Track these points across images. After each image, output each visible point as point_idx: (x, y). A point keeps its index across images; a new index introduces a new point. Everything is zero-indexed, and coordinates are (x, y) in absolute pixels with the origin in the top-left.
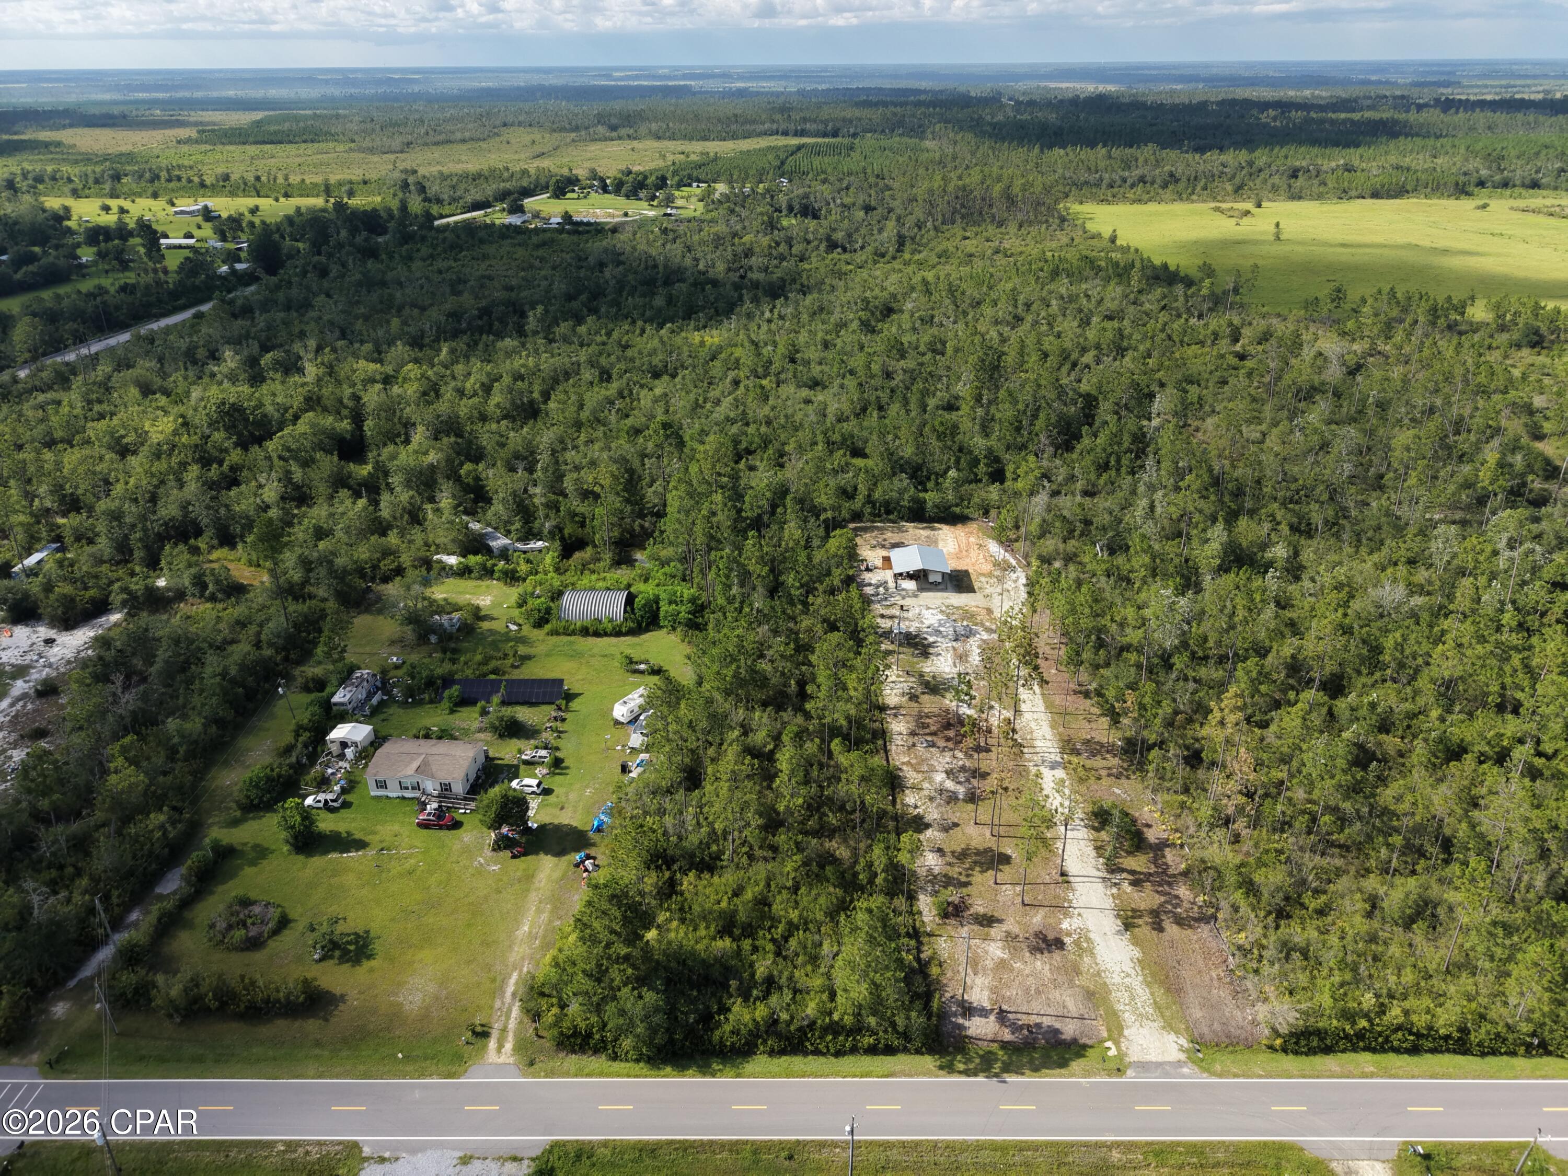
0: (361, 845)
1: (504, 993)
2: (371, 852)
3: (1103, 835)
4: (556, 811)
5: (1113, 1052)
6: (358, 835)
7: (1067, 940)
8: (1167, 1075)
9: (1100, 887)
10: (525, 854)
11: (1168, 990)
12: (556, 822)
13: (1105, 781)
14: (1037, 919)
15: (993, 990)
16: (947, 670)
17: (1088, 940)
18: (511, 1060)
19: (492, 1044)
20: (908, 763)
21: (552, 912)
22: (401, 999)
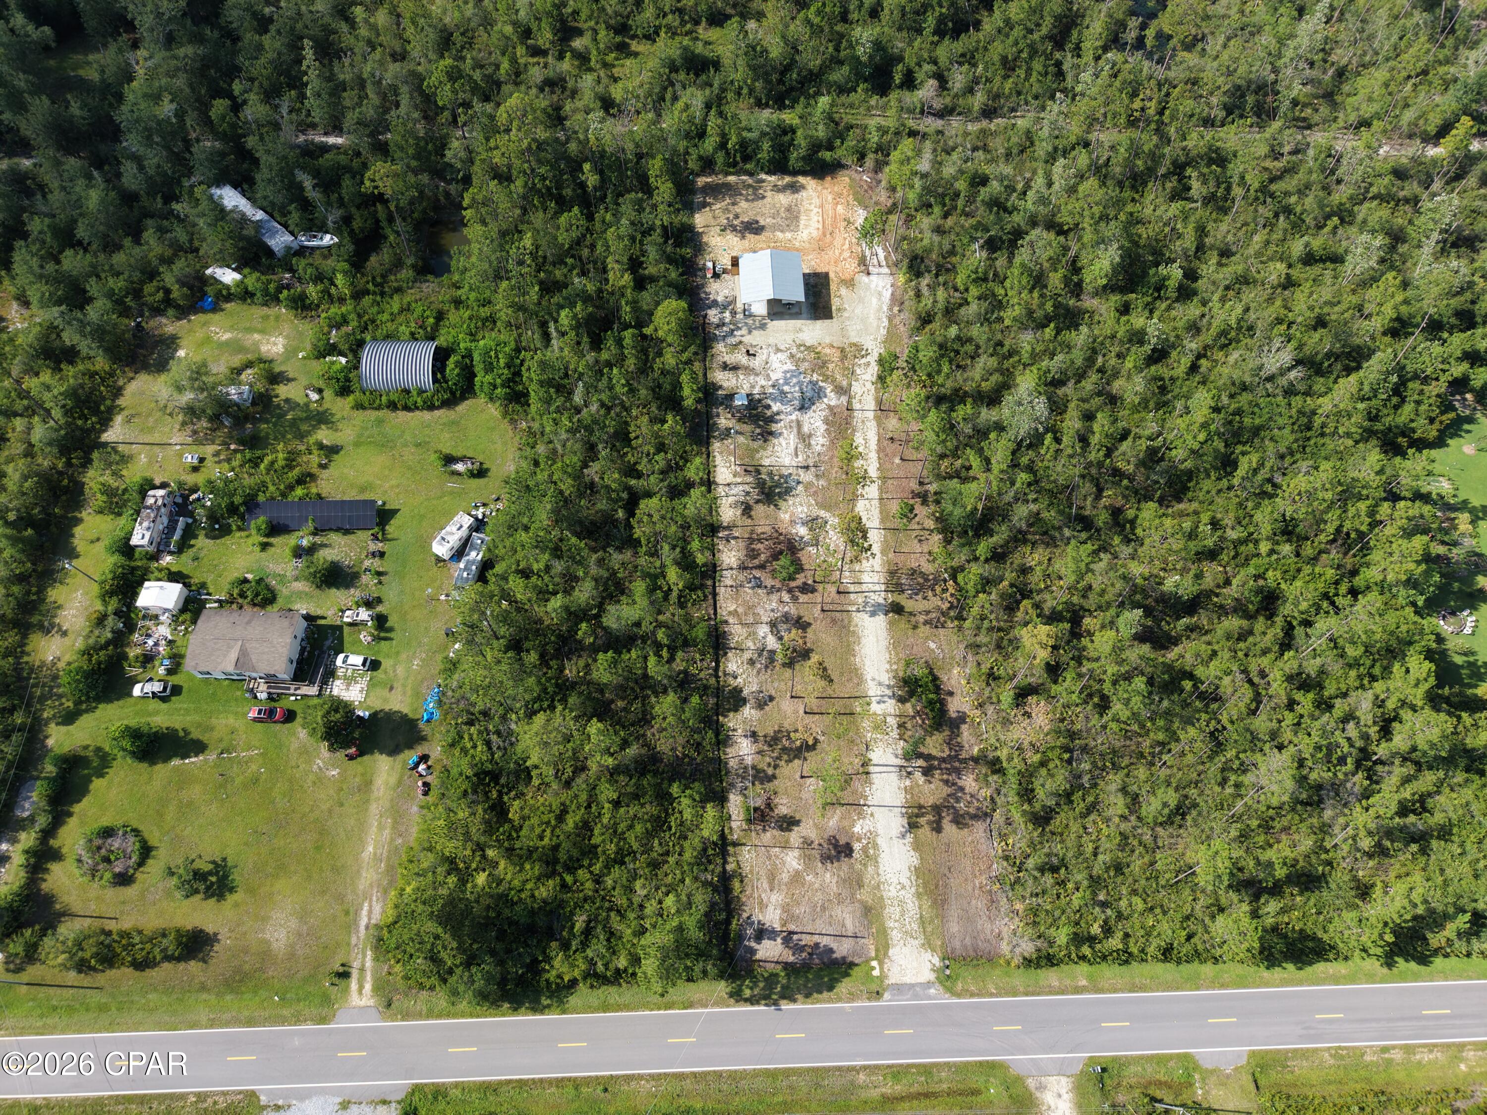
0: (199, 747)
1: (357, 926)
2: (211, 756)
3: (909, 708)
4: (385, 693)
5: (876, 973)
6: (195, 734)
7: (857, 846)
8: (916, 997)
9: (893, 778)
10: (361, 753)
11: (935, 902)
12: (387, 708)
13: (924, 630)
14: (833, 821)
15: (786, 908)
16: (787, 461)
17: (876, 846)
18: (371, 1002)
19: (354, 985)
20: (735, 613)
21: (394, 828)
22: (268, 936)
